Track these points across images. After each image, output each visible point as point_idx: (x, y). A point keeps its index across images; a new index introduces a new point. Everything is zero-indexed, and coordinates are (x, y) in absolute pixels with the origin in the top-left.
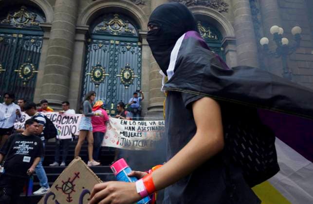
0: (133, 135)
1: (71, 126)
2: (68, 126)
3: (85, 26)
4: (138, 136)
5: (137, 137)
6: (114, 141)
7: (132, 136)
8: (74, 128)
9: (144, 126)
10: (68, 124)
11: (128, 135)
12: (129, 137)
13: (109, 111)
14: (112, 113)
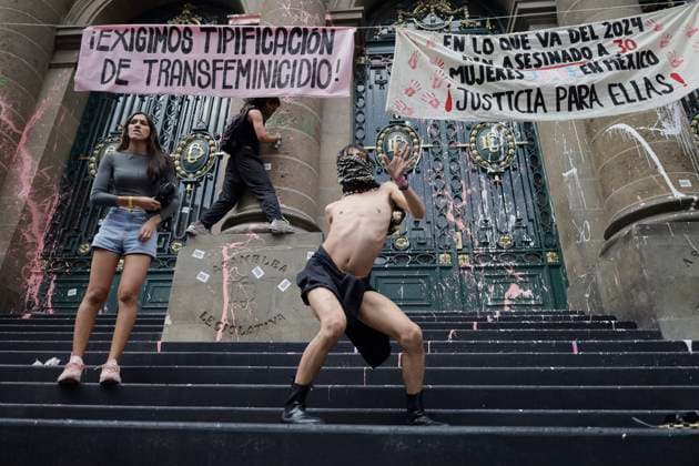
0: (494, 75)
1: (315, 59)
2: (307, 61)
3: (352, 8)
4: (511, 77)
5: (507, 81)
6: (438, 103)
7: (490, 79)
8: (324, 68)
9: (521, 51)
10: (307, 56)
11: (477, 76)
12: (480, 82)
13: (448, 256)
14: (461, 262)
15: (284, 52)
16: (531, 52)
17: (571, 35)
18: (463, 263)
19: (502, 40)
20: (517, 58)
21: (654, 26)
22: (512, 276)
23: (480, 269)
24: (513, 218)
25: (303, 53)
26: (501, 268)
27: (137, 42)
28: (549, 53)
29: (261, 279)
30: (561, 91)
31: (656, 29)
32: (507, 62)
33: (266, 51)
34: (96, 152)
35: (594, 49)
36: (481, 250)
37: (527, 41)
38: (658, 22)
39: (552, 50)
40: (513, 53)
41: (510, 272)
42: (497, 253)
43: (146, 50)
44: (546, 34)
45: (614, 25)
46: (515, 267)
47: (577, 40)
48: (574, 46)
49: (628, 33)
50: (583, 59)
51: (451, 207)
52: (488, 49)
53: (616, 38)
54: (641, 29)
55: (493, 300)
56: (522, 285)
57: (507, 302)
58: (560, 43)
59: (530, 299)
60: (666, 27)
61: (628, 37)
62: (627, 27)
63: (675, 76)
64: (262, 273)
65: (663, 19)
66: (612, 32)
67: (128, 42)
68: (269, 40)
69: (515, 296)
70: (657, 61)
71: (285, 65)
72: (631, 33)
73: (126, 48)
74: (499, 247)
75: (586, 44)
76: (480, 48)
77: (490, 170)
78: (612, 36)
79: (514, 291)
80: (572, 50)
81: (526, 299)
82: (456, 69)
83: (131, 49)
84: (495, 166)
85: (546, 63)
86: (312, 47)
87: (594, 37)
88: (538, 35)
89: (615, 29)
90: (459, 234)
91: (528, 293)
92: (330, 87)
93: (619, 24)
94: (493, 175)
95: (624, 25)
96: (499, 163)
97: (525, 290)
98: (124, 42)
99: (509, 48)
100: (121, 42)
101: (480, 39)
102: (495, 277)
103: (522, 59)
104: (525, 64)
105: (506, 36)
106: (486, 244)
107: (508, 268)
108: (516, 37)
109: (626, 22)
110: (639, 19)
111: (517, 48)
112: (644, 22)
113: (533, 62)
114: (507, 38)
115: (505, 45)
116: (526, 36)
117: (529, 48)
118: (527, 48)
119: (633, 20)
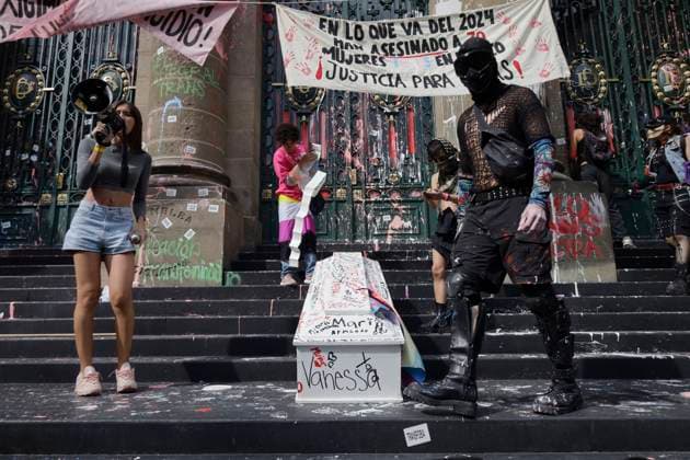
13: (343, 191)
14: (355, 196)
16: (395, 41)
17: (431, 26)
18: (356, 198)
19: (372, 27)
20: (383, 46)
21: (502, 19)
22: (397, 209)
23: (370, 202)
24: (403, 156)
26: (388, 202)
27: (26, 8)
28: (412, 42)
29: (170, 229)
30: (417, 79)
31: (504, 22)
32: (374, 49)
34: (8, 83)
35: (450, 41)
36: (372, 186)
37: (393, 30)
38: (508, 15)
39: (414, 38)
40: (381, 41)
41: (395, 205)
42: (386, 189)
43: (35, 16)
44: (409, 23)
45: (469, 17)
46: (399, 202)
47: (436, 31)
48: (433, 36)
49: (480, 25)
50: (440, 50)
51: (349, 146)
52: (359, 35)
53: (470, 30)
54: (492, 22)
55: (379, 230)
56: (404, 217)
57: (390, 232)
58: (421, 32)
59: (409, 229)
60: (513, 20)
61: (480, 29)
62: (480, 20)
63: (517, 64)
64: (171, 224)
65: (512, 12)
66: (466, 24)
67: (16, 7)
69: (397, 227)
70: (503, 49)
72: (483, 25)
73: (16, 15)
74: (387, 183)
75: (444, 35)
76: (352, 34)
77: (387, 110)
78: (466, 28)
79: (397, 222)
80: (432, 40)
81: (406, 229)
82: (328, 49)
83: (21, 16)
84: (391, 105)
85: (408, 53)
87: (451, 29)
88: (402, 24)
89: (469, 23)
90: (354, 170)
91: (408, 224)
93: (473, 16)
94: (388, 114)
95: (477, 17)
96: (395, 103)
97: (406, 221)
98: (12, 7)
99: (377, 37)
100: (8, 7)
101: (352, 24)
102: (382, 210)
103: (387, 48)
104: (389, 50)
105: (375, 24)
106: (377, 180)
107: (394, 202)
108: (384, 24)
109: (480, 14)
110: (491, 11)
111: (384, 37)
112: (495, 14)
113: (397, 51)
114: (376, 25)
115: (374, 33)
116: (392, 24)
117: (395, 36)
118: (393, 36)
119: (486, 12)
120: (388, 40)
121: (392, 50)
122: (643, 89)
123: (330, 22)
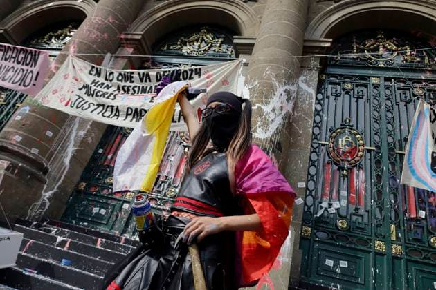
1: (27, 70)
2: (23, 70)
10: (24, 67)
13: (132, 194)
15: (14, 62)
16: (133, 85)
17: (157, 76)
19: (120, 74)
20: (123, 87)
21: (207, 75)
22: (164, 216)
25: (23, 64)
26: (159, 209)
28: (143, 87)
30: (130, 110)
32: (118, 88)
33: (6, 60)
36: (154, 195)
37: (132, 77)
39: (145, 85)
40: (123, 84)
41: (165, 213)
42: (162, 199)
44: (144, 74)
45: (184, 72)
46: (168, 211)
49: (191, 78)
52: (110, 78)
54: (200, 76)
58: (150, 81)
61: (190, 81)
62: (191, 75)
65: (214, 71)
68: (10, 53)
71: (12, 70)
72: (193, 78)
85: (138, 93)
86: (28, 62)
88: (139, 74)
92: (28, 88)
93: (186, 71)
95: (189, 73)
99: (121, 81)
101: (108, 71)
103: (126, 88)
104: (126, 91)
106: (159, 192)
107: (164, 210)
108: (128, 73)
109: (191, 70)
110: (200, 69)
111: (126, 81)
112: (202, 72)
113: (131, 91)
114: (123, 73)
115: (120, 78)
116: (133, 73)
117: (133, 82)
118: (132, 82)
119: (196, 69)
120: (128, 84)
121: (128, 90)
122: (398, 159)
123: (97, 69)
